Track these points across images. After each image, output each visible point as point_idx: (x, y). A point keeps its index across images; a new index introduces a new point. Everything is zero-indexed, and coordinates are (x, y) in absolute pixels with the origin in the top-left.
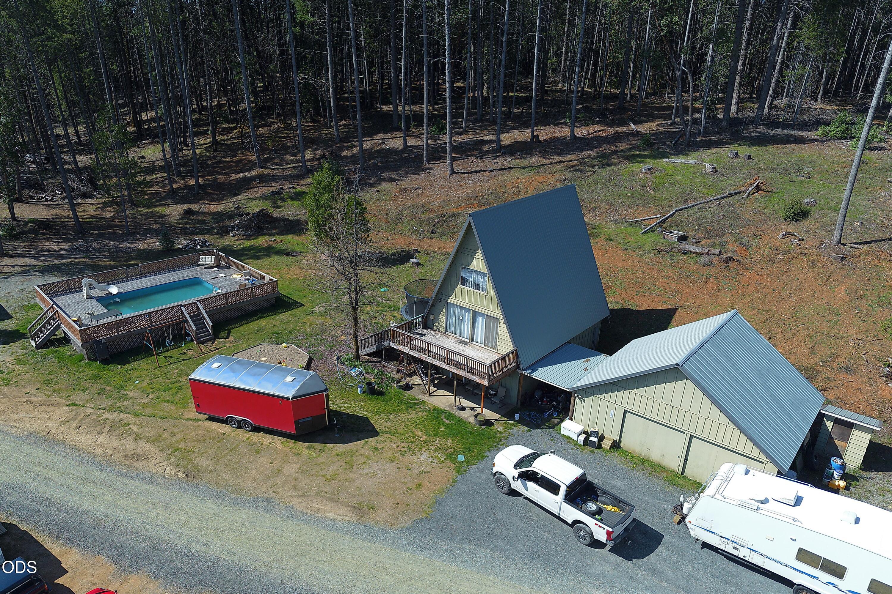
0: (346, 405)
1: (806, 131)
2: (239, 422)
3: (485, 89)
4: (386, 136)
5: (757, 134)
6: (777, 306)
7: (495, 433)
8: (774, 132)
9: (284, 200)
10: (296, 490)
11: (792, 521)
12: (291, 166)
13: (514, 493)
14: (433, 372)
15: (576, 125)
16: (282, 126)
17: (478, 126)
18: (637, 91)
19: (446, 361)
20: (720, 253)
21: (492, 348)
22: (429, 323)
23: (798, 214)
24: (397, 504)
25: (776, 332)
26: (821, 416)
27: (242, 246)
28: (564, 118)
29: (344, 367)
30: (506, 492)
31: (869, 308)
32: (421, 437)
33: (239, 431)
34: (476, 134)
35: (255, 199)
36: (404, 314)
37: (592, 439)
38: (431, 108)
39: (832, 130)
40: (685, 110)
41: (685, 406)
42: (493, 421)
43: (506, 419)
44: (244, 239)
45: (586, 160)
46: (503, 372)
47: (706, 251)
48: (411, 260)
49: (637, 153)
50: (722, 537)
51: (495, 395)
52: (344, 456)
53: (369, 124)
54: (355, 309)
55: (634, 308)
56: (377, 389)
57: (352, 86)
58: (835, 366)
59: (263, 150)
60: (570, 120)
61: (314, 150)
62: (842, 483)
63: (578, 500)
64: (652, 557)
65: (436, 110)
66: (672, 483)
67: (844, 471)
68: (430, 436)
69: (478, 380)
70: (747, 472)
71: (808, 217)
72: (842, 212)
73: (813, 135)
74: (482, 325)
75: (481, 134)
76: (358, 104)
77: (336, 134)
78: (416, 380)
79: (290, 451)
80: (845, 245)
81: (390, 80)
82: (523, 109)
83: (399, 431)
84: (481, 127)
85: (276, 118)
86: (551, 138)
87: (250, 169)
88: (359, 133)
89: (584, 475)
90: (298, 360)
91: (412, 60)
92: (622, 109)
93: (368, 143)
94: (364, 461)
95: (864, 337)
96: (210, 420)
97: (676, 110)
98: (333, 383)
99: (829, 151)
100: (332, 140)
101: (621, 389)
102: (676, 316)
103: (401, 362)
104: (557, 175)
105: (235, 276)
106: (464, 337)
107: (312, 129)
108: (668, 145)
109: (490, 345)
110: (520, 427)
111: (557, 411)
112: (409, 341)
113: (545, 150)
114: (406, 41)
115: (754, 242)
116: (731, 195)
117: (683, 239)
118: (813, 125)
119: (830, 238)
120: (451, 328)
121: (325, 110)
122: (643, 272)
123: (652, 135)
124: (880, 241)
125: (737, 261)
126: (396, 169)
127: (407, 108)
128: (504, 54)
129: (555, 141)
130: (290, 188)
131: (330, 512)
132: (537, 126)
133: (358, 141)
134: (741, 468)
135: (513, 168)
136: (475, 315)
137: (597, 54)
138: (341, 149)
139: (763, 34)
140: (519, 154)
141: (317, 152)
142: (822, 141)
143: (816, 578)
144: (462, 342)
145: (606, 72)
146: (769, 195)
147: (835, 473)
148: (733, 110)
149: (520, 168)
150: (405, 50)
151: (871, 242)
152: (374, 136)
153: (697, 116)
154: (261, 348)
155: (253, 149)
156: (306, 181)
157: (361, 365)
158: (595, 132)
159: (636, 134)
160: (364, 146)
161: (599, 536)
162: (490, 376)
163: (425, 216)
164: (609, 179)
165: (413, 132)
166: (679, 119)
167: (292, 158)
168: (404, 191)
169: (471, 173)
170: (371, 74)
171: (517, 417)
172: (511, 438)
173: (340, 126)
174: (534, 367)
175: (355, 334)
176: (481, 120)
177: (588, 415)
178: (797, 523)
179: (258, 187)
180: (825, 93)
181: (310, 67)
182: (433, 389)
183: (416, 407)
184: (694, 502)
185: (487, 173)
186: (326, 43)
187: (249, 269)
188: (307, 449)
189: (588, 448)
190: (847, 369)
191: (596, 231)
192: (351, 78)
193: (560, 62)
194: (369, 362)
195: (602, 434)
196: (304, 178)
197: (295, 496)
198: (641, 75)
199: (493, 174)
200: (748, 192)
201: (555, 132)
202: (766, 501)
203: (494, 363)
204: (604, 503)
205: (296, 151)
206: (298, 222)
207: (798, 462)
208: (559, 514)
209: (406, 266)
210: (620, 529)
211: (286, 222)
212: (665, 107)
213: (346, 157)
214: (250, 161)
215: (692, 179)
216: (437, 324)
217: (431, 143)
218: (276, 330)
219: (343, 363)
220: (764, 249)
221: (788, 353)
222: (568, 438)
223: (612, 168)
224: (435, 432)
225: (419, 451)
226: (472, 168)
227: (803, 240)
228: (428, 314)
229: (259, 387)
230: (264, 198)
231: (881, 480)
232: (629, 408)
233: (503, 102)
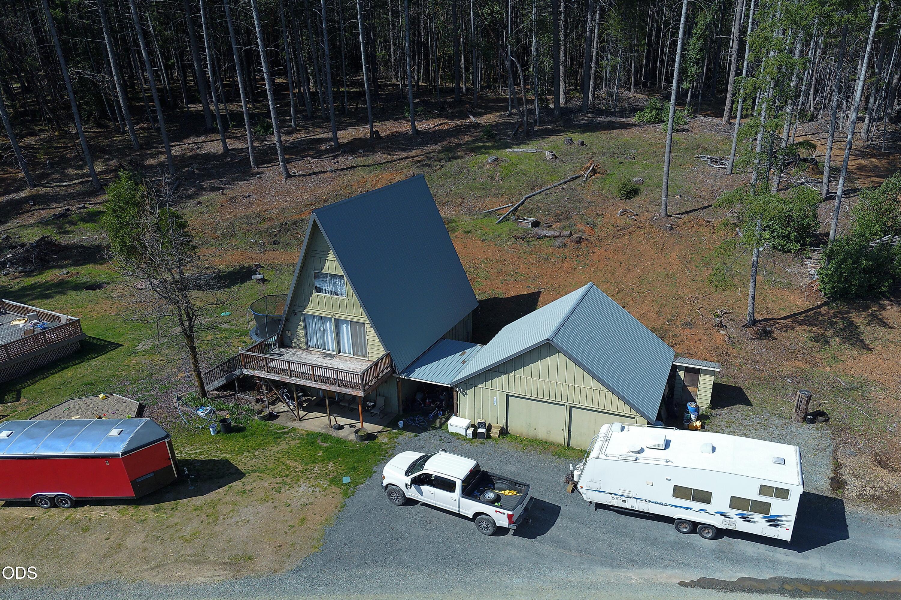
0: (198, 451)
1: (626, 117)
2: (52, 500)
3: (311, 84)
4: (199, 139)
5: (586, 122)
6: (625, 277)
7: (380, 446)
8: (599, 119)
9: (73, 224)
10: (147, 562)
11: (665, 463)
12: (77, 181)
13: (410, 502)
14: (300, 394)
15: (416, 118)
16: (57, 134)
17: (310, 123)
18: (472, 85)
19: (312, 378)
20: (571, 235)
21: (363, 356)
22: (287, 341)
23: (630, 192)
24: (280, 546)
25: (628, 300)
26: (674, 368)
27: (21, 285)
28: (403, 113)
29: (188, 409)
30: (401, 503)
31: (697, 269)
32: (297, 468)
33: (54, 511)
34: (309, 132)
35: (32, 225)
36: (254, 337)
37: (480, 430)
38: (251, 106)
39: (647, 115)
40: (520, 102)
41: (561, 380)
42: (376, 434)
43: (389, 429)
44: (22, 276)
45: (432, 154)
46: (378, 379)
47: (559, 234)
48: (254, 277)
49: (481, 144)
50: (611, 494)
51: (374, 406)
52: (204, 509)
53: (175, 126)
54: (190, 338)
55: (501, 297)
56: (234, 426)
57: (145, 83)
58: (679, 323)
59: (33, 164)
60: (409, 113)
61: (107, 160)
62: (699, 424)
63: (476, 492)
64: (553, 531)
65: (258, 108)
66: (561, 457)
67: (698, 413)
68: (307, 464)
69: (352, 392)
70: (623, 429)
71: (638, 194)
72: (664, 186)
73: (631, 120)
74: (348, 334)
75: (314, 132)
76: (157, 103)
77: (133, 139)
78: (281, 407)
79: (131, 519)
80: (671, 216)
81: (194, 76)
82: (357, 105)
83: (269, 467)
84: (313, 125)
85: (45, 124)
86: (392, 133)
87: (19, 189)
88: (164, 137)
89: (477, 466)
90: (124, 410)
91: (219, 51)
92: (459, 102)
93: (177, 148)
94: (231, 509)
95: (695, 294)
96: (8, 506)
97: (511, 101)
98: (176, 429)
99: (647, 135)
100: (129, 147)
101: (499, 374)
102: (541, 299)
103: (259, 390)
104: (405, 171)
105: (15, 323)
106: (329, 350)
107: (100, 136)
108: (509, 136)
109: (360, 353)
110: (406, 434)
111: (442, 410)
112: (264, 363)
113: (388, 146)
114: (207, 29)
115: (598, 221)
116: (573, 179)
117: (535, 224)
118: (631, 111)
119: (658, 212)
120: (312, 343)
121: (113, 112)
122: (504, 260)
123: (493, 126)
124: (697, 210)
125: (587, 240)
126: (219, 176)
127: (222, 106)
128: (326, 43)
129: (397, 137)
130: (80, 208)
131: (196, 576)
132: (376, 122)
133: (164, 147)
134: (617, 426)
135: (356, 167)
136: (338, 323)
137: (426, 47)
138: (144, 157)
139: (577, 29)
140: (360, 151)
141: (111, 163)
142: (640, 126)
143: (691, 509)
144: (327, 355)
145: (438, 65)
146: (604, 177)
147: (692, 416)
148: (562, 100)
149: (364, 166)
150: (207, 38)
151: (690, 212)
152: (184, 140)
153: (531, 106)
154: (69, 404)
155: (17, 164)
156: (101, 199)
157: (209, 402)
158: (437, 126)
159: (476, 126)
160: (173, 153)
161: (501, 522)
162: (364, 385)
163: (264, 226)
164: (458, 172)
165: (233, 133)
166: (515, 111)
167: (77, 172)
168: (232, 201)
169: (310, 175)
170: (169, 68)
171: (401, 424)
172: (398, 447)
173: (138, 131)
174: (411, 368)
175: (196, 366)
176: (312, 118)
177: (472, 407)
178: (669, 464)
179: (33, 210)
180: (636, 84)
181: (84, 59)
182: (302, 413)
183: (286, 436)
184: (582, 468)
185: (329, 174)
186: (102, 30)
187: (35, 311)
188: (153, 511)
189: (478, 441)
190: (688, 324)
191: (453, 224)
192: (143, 76)
193: (390, 56)
194: (219, 397)
195: (490, 423)
196: (97, 195)
197: (147, 570)
198: (473, 69)
199: (335, 175)
200: (586, 175)
201: (395, 127)
202: (641, 451)
203: (367, 370)
204: (501, 489)
205: (80, 163)
206: (98, 248)
207: (662, 413)
208: (459, 511)
209: (248, 284)
210: (520, 509)
211: (79, 249)
212: (501, 99)
213: (151, 166)
214: (16, 180)
215: (535, 167)
216: (295, 340)
217: (257, 145)
218: (87, 380)
219: (186, 404)
220: (607, 226)
221: (641, 318)
222: (457, 434)
223: (459, 161)
224: (312, 459)
225: (296, 483)
226: (310, 169)
227: (638, 215)
228: (284, 331)
229: (74, 450)
230: (45, 223)
231: (726, 414)
232: (511, 392)
233: (334, 97)
